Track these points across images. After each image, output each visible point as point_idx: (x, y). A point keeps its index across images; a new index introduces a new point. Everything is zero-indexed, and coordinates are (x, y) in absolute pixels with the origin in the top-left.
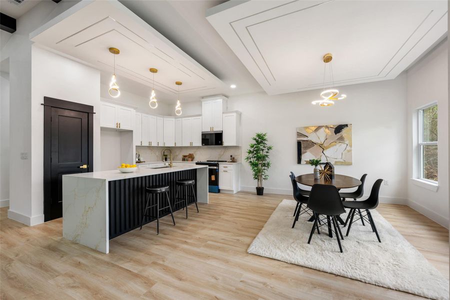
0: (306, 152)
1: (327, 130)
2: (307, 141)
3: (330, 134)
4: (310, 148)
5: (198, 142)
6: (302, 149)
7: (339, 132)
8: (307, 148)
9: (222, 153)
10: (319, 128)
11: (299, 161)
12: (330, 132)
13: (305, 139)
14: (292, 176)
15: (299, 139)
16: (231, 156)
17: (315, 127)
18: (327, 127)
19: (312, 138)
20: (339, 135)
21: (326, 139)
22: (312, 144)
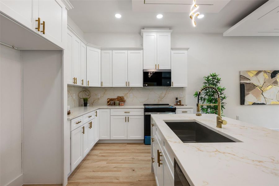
0: (249, 94)
1: (265, 75)
2: (249, 83)
3: (267, 78)
4: (252, 90)
5: (139, 82)
6: (245, 91)
7: (274, 77)
8: (249, 90)
9: (163, 95)
10: (259, 72)
11: (242, 102)
12: (267, 77)
13: (248, 82)
14: (237, 116)
15: (242, 82)
16: (177, 99)
17: (256, 71)
18: (265, 72)
19: (254, 81)
20: (274, 79)
21: (265, 82)
22: (253, 86)
